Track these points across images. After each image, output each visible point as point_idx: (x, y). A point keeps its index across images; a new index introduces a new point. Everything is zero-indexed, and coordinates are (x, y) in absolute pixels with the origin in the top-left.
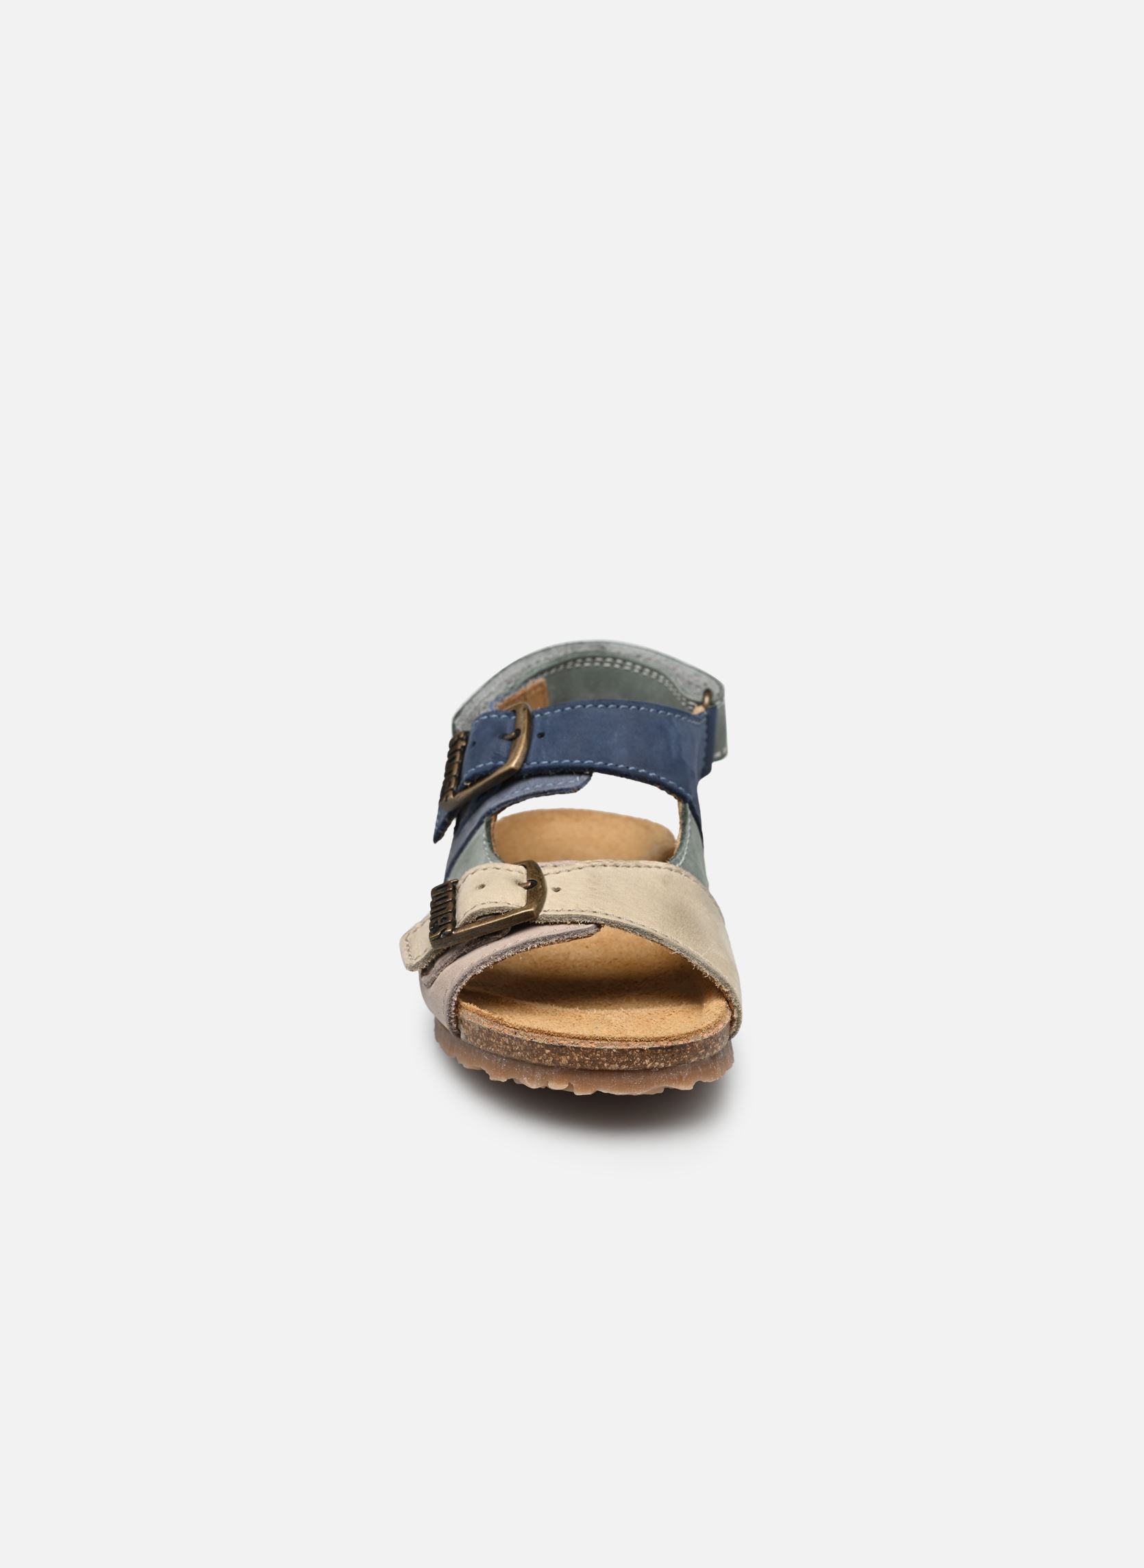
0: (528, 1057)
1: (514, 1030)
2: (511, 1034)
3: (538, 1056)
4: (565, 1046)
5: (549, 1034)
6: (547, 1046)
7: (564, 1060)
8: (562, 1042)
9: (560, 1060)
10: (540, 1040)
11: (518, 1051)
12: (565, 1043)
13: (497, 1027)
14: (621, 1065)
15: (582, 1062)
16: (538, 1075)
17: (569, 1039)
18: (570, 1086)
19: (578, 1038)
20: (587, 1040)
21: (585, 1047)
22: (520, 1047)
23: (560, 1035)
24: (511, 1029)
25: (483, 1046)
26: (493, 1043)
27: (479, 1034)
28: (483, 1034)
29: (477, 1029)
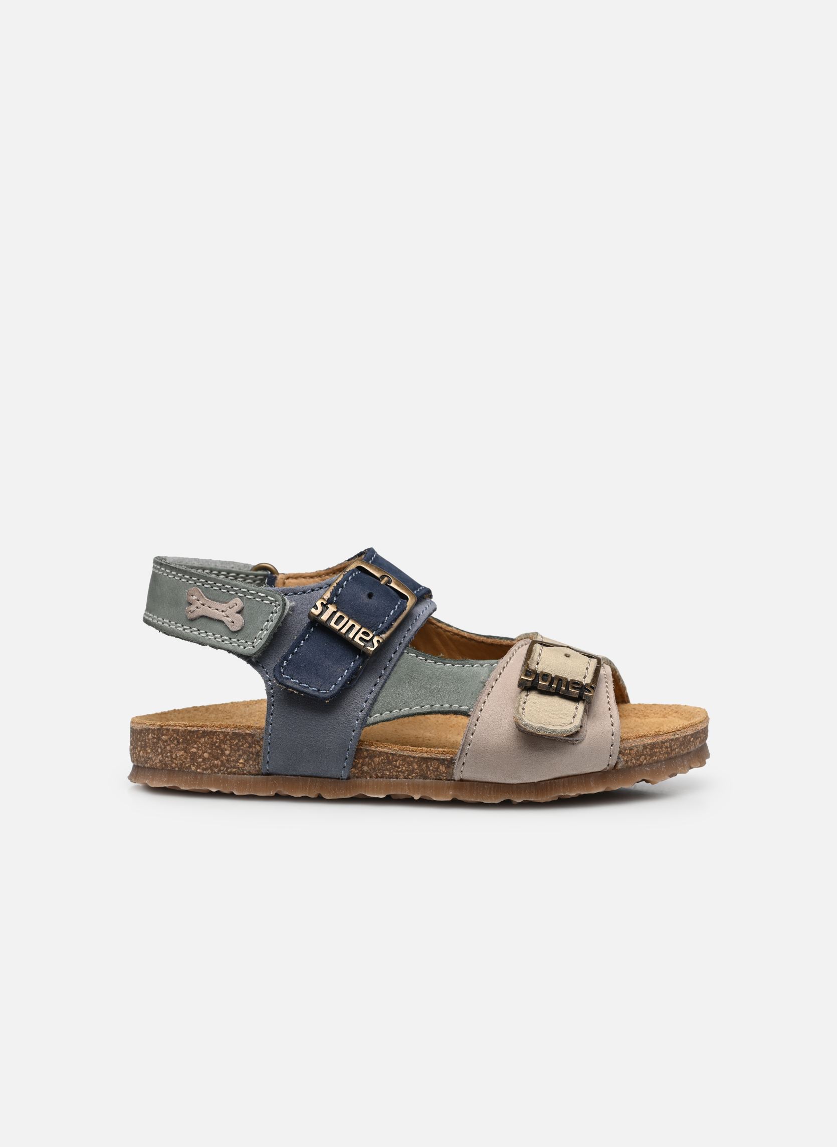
0: (682, 750)
2: (672, 737)
3: (687, 747)
5: (691, 726)
6: (692, 736)
10: (689, 732)
11: (676, 749)
12: (699, 728)
13: (658, 738)
16: (686, 763)
17: (699, 725)
22: (677, 746)
24: (671, 734)
25: (647, 760)
26: (656, 752)
27: (643, 752)
28: (648, 750)
29: (641, 749)
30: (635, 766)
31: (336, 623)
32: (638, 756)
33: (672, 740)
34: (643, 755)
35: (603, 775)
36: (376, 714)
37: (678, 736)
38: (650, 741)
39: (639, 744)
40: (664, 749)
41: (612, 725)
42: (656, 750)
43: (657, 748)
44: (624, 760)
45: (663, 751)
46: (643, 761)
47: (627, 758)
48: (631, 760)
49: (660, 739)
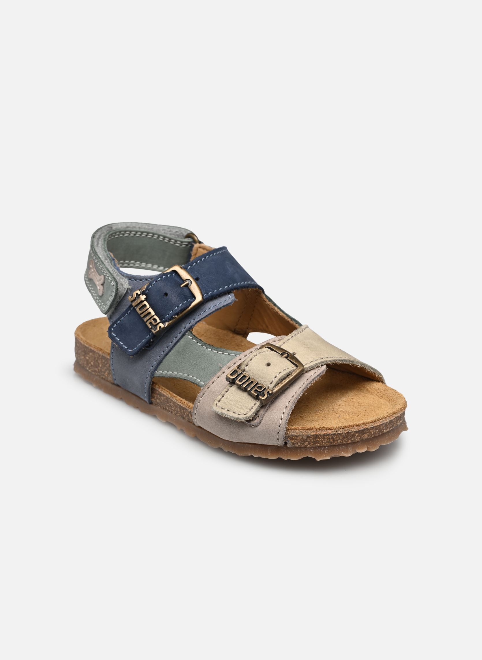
0: (345, 441)
1: (335, 430)
2: (334, 433)
3: (351, 439)
4: (367, 429)
5: (357, 425)
6: (356, 432)
7: (366, 436)
8: (365, 427)
9: (364, 437)
10: (353, 430)
11: (338, 440)
12: (367, 427)
13: (322, 432)
14: (390, 428)
15: (375, 433)
16: (350, 449)
17: (368, 424)
18: (368, 448)
19: (373, 422)
20: (376, 421)
21: (377, 425)
22: (339, 438)
23: (363, 424)
24: (333, 430)
25: (310, 445)
26: (319, 441)
27: (307, 439)
28: (311, 439)
29: (305, 437)
30: (300, 448)
31: (140, 309)
32: (303, 441)
33: (334, 434)
34: (306, 441)
35: (276, 449)
36: (160, 370)
37: (340, 432)
38: (313, 434)
39: (303, 434)
40: (326, 439)
41: (281, 420)
42: (318, 440)
43: (320, 438)
44: (292, 443)
45: (325, 440)
46: (308, 445)
47: (294, 441)
48: (297, 444)
49: (323, 432)
